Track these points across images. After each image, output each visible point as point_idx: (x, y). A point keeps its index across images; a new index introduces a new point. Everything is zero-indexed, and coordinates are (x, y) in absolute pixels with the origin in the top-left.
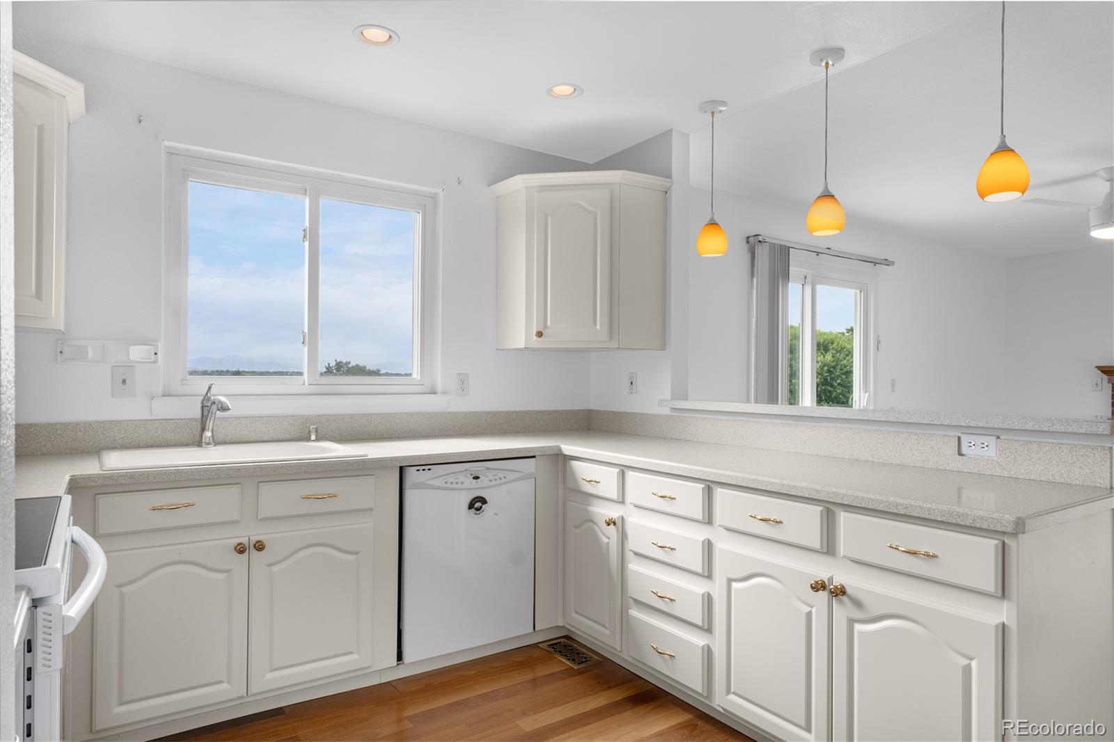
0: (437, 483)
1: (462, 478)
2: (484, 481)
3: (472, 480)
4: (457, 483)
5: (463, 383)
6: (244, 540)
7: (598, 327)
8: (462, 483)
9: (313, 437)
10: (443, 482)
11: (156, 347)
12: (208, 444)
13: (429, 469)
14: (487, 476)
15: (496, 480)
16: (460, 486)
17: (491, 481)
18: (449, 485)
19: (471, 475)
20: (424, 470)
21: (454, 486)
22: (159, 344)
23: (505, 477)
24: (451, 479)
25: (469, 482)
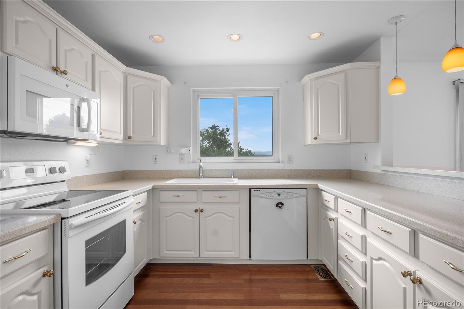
0: (263, 195)
1: (273, 194)
2: (282, 196)
3: (277, 195)
4: (271, 196)
5: (290, 159)
6: (198, 208)
7: (340, 134)
8: (273, 196)
9: (232, 177)
10: (265, 196)
11: (189, 148)
12: (201, 178)
13: (259, 190)
14: (284, 195)
15: (288, 196)
16: (272, 197)
17: (285, 196)
18: (267, 197)
19: (277, 194)
20: (257, 190)
21: (270, 197)
22: (190, 148)
23: (292, 196)
24: (268, 194)
25: (276, 196)
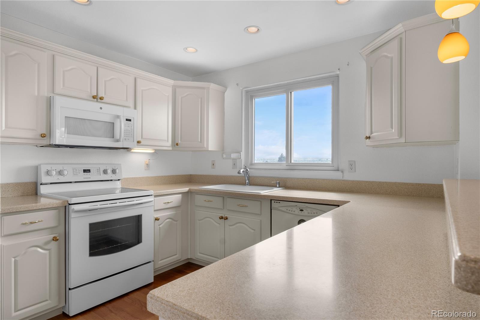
0: (283, 209)
1: (294, 209)
2: (305, 212)
3: (299, 211)
4: (292, 211)
6: (223, 215)
7: (393, 130)
8: (294, 211)
9: (278, 186)
10: (286, 209)
11: (241, 153)
12: (247, 185)
13: (279, 203)
14: (307, 211)
15: (311, 213)
16: (293, 212)
17: (309, 213)
18: (288, 211)
19: (299, 209)
20: (277, 202)
21: (290, 212)
23: (317, 213)
24: (289, 209)
25: (297, 212)
